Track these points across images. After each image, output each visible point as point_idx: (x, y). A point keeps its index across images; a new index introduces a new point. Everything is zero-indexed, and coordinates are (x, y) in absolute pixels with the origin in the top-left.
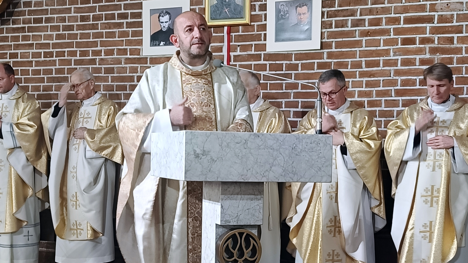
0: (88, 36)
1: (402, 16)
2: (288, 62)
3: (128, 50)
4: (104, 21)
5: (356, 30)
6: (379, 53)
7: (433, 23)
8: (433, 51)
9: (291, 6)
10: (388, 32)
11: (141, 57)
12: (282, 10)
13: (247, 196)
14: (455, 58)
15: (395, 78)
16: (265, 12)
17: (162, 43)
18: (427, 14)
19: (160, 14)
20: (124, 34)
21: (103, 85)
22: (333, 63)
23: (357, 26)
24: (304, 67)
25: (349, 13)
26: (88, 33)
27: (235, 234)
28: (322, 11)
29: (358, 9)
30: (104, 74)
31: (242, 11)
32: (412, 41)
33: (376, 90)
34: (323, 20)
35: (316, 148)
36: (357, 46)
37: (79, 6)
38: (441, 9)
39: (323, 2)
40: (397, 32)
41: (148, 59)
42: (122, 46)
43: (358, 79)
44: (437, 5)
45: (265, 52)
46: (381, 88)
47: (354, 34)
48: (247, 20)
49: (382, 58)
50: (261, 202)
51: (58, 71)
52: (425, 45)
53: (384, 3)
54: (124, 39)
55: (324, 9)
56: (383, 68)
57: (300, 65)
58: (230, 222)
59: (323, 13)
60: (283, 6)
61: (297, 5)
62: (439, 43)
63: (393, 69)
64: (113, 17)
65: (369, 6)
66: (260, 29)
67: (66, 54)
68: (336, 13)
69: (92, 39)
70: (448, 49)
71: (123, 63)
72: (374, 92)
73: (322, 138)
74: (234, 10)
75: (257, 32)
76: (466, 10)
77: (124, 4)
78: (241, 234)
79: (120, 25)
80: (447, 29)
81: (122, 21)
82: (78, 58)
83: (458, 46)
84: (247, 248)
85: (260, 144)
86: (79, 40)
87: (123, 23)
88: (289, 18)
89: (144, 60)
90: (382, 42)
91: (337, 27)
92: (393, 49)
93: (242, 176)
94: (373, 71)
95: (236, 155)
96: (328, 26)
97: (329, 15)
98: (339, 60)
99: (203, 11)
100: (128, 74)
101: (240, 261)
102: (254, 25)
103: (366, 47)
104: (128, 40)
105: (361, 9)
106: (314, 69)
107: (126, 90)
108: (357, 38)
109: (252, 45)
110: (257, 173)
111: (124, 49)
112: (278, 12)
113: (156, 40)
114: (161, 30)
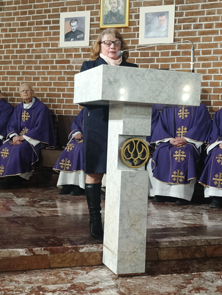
0: (25, 35)
2: (153, 51)
3: (50, 44)
4: (35, 26)
5: (196, 31)
6: (211, 46)
9: (155, 16)
10: (217, 33)
11: (58, 48)
12: (149, 18)
13: (141, 116)
15: (220, 61)
16: (138, 20)
17: (72, 39)
19: (71, 21)
20: (48, 34)
21: (34, 66)
22: (181, 52)
23: (197, 28)
24: (163, 54)
25: (192, 20)
26: (25, 33)
28: (175, 19)
29: (198, 18)
30: (35, 59)
31: (123, 19)
34: (176, 24)
36: (197, 41)
37: (20, 16)
39: (176, 13)
41: (63, 50)
42: (46, 41)
43: (197, 62)
45: (138, 45)
46: (212, 68)
47: (195, 34)
48: (127, 25)
49: (212, 49)
51: (6, 57)
53: (214, 14)
54: (48, 37)
55: (176, 18)
56: (213, 55)
57: (160, 53)
58: (129, 133)
59: (175, 20)
60: (150, 16)
61: (159, 15)
63: (219, 56)
64: (41, 23)
65: (205, 16)
66: (135, 30)
67: (11, 47)
68: (184, 20)
69: (28, 37)
71: (47, 52)
72: (207, 70)
74: (119, 18)
75: (133, 32)
77: (48, 15)
78: (136, 142)
79: (45, 28)
81: (46, 26)
82: (18, 49)
84: (140, 151)
85: (153, 77)
86: (19, 38)
87: (47, 27)
88: (154, 23)
89: (60, 50)
90: (213, 38)
91: (184, 29)
92: (220, 43)
93: (141, 98)
94: (207, 57)
95: (137, 84)
96: (178, 29)
97: (179, 21)
98: (185, 50)
99: (98, 19)
100: (50, 59)
101: (135, 159)
102: (131, 28)
103: (203, 42)
104: (50, 37)
105: (200, 18)
106: (169, 56)
107: (48, 69)
108: (197, 36)
109: (130, 40)
110: (151, 97)
111: (48, 43)
112: (147, 19)
113: (68, 37)
114: (72, 31)
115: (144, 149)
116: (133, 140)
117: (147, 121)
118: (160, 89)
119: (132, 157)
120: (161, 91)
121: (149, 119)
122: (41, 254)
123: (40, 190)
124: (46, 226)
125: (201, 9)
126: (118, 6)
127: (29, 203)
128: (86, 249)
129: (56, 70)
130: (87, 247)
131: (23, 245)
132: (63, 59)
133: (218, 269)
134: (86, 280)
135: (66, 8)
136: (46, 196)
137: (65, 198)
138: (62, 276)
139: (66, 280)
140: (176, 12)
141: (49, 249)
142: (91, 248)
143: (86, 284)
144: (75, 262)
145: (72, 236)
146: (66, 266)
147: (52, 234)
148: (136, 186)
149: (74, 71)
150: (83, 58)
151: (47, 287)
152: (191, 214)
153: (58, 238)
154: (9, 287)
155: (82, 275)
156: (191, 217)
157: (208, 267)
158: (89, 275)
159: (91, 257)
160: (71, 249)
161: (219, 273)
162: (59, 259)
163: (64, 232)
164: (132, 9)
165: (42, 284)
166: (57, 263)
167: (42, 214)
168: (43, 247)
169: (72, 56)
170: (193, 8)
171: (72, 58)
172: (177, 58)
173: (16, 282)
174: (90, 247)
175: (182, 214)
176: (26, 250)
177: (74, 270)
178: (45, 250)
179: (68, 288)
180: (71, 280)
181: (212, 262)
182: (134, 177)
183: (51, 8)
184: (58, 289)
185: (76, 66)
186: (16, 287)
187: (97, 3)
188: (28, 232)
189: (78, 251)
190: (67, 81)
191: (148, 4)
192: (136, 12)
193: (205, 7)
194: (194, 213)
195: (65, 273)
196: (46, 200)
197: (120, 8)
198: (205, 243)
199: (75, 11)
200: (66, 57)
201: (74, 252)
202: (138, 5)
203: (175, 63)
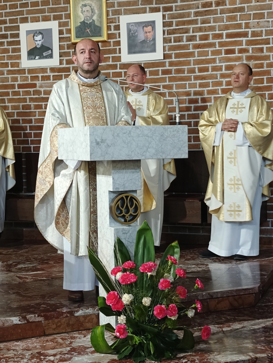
1: (224, 32)
3: (10, 63)
5: (190, 44)
6: (208, 62)
7: (248, 37)
8: (249, 58)
9: (139, 26)
10: (214, 45)
11: (20, 69)
12: (132, 29)
13: (130, 170)
14: (265, 63)
15: (221, 80)
16: (118, 31)
17: (37, 57)
18: (243, 30)
19: (34, 34)
20: (5, 51)
22: (173, 70)
23: (190, 40)
24: (151, 73)
25: (184, 31)
27: (123, 197)
28: (163, 30)
29: (190, 28)
31: (100, 30)
32: (232, 52)
33: (207, 90)
34: (164, 36)
35: (176, 135)
36: (191, 56)
38: (253, 26)
39: (164, 23)
40: (221, 44)
42: (4, 61)
43: (193, 82)
44: (250, 23)
45: (120, 63)
46: (210, 88)
47: (189, 48)
48: (105, 38)
49: (210, 65)
50: (139, 174)
52: (243, 54)
53: (210, 23)
54: (5, 55)
55: (166, 28)
56: (211, 73)
58: (119, 189)
59: (164, 31)
60: (133, 26)
61: (143, 25)
62: (253, 52)
63: (219, 73)
65: (199, 25)
66: (115, 45)
68: (174, 31)
70: (260, 56)
71: (5, 74)
72: (206, 91)
73: (180, 127)
74: (94, 30)
75: (113, 46)
76: (272, 27)
77: (4, 27)
78: (127, 197)
79: (1, 44)
80: (258, 41)
81: (3, 40)
83: (267, 54)
84: (131, 206)
85: (140, 133)
87: (4, 42)
88: (138, 35)
89: (23, 71)
90: (210, 52)
91: (175, 42)
92: (218, 58)
93: (128, 155)
94: (204, 75)
95: (124, 142)
96: (168, 42)
97: (169, 33)
98: (178, 68)
99: (69, 31)
100: (10, 83)
101: (127, 215)
102: (110, 42)
103: (198, 57)
104: (9, 55)
105: (193, 28)
106: (159, 75)
107: (9, 96)
108: (191, 50)
109: (110, 57)
110: (138, 153)
111: (6, 63)
112: (129, 31)
113: (32, 55)
114: (36, 47)
115: (136, 204)
116: (123, 195)
117: (136, 175)
118: (147, 144)
119: (124, 213)
120: (148, 146)
121: (139, 172)
122: (35, 321)
123: (12, 250)
124: (32, 292)
125: (194, 17)
126: (93, 15)
127: (3, 267)
128: (81, 312)
129: (19, 97)
130: (82, 310)
131: (14, 314)
132: (28, 82)
133: (220, 322)
134: (84, 343)
135: (27, 18)
136: (21, 258)
137: (46, 258)
138: (59, 342)
139: (64, 344)
140: (164, 21)
141: (43, 315)
142: (87, 311)
143: (85, 346)
144: (71, 327)
145: (65, 301)
146: (61, 332)
147: (41, 300)
148: (130, 242)
149: (42, 97)
150: (53, 80)
151: (47, 353)
152: (194, 266)
153: (49, 303)
154: (8, 355)
155: (79, 338)
156: (194, 270)
157: (211, 321)
158: (87, 338)
159: (87, 321)
160: (65, 313)
161: (221, 326)
162: (53, 325)
163: (55, 297)
164: (110, 18)
165: (41, 350)
166: (52, 329)
167: (24, 279)
168: (36, 313)
169: (39, 79)
170: (184, 16)
171: (39, 81)
172: (168, 77)
173: (13, 350)
174: (85, 310)
175: (184, 267)
176: (19, 317)
177: (71, 335)
178: (38, 316)
179: (68, 351)
180: (69, 344)
181: (215, 316)
182: (127, 234)
183: (8, 18)
184: (58, 352)
185: (44, 91)
186: (15, 355)
187: (66, 11)
188: (15, 300)
189: (73, 315)
190: (34, 109)
191: (130, 12)
192: (115, 22)
193: (198, 14)
194: (198, 264)
195: (62, 339)
196: (23, 263)
197: (95, 18)
198: (207, 296)
199: (39, 21)
200: (31, 80)
201: (69, 316)
202: (118, 13)
203: (167, 83)
